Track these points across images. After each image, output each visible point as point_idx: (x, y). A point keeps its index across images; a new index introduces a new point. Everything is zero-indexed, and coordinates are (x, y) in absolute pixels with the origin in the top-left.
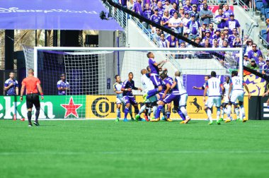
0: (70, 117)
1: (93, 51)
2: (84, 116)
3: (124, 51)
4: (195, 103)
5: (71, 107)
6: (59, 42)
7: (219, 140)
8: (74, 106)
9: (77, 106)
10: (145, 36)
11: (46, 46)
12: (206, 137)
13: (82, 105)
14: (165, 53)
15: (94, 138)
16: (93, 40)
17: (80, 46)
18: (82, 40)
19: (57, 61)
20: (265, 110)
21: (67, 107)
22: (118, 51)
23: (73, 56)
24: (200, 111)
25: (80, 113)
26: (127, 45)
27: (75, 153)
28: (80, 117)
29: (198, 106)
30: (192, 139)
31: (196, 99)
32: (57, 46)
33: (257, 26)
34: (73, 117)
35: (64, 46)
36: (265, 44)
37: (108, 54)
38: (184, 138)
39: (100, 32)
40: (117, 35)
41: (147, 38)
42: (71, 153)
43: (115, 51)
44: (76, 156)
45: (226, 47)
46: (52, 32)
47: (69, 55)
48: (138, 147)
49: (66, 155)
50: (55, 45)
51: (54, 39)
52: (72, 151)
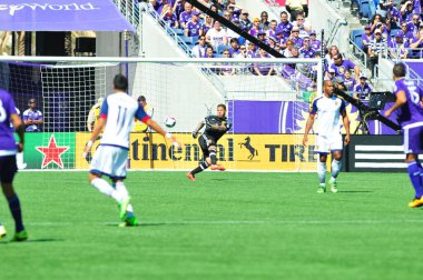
0: (50, 166)
1: (87, 62)
2: (72, 166)
3: (136, 62)
4: (247, 145)
5: (51, 151)
6: (34, 49)
7: (284, 203)
8: (56, 150)
9: (61, 150)
10: (168, 39)
11: (13, 54)
12: (263, 199)
13: (68, 148)
14: (200, 66)
15: (87, 201)
16: (87, 46)
17: (66, 55)
18: (70, 45)
19: (30, 78)
20: (357, 156)
21: (45, 150)
22: (127, 64)
23: (55, 70)
24: (256, 158)
25: (66, 160)
26: (141, 53)
27: (56, 224)
28: (66, 166)
29: (252, 150)
30: (241, 201)
31: (248, 139)
32: (30, 54)
33: (346, 24)
34: (56, 166)
35: (42, 54)
36: (357, 52)
37: (111, 67)
38: (229, 201)
39: (97, 33)
40: (125, 37)
41: (172, 43)
42: (50, 223)
43: (121, 64)
44: (56, 228)
45: (297, 57)
46: (23, 34)
47: (49, 70)
48: (156, 214)
49: (42, 227)
50: (28, 52)
51: (26, 43)
52: (50, 220)
